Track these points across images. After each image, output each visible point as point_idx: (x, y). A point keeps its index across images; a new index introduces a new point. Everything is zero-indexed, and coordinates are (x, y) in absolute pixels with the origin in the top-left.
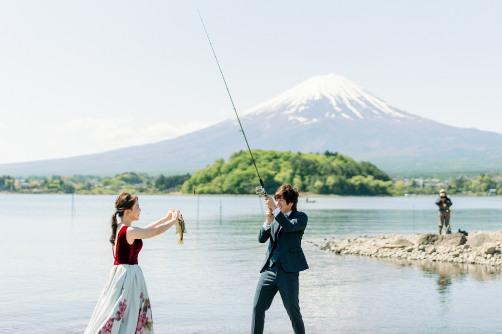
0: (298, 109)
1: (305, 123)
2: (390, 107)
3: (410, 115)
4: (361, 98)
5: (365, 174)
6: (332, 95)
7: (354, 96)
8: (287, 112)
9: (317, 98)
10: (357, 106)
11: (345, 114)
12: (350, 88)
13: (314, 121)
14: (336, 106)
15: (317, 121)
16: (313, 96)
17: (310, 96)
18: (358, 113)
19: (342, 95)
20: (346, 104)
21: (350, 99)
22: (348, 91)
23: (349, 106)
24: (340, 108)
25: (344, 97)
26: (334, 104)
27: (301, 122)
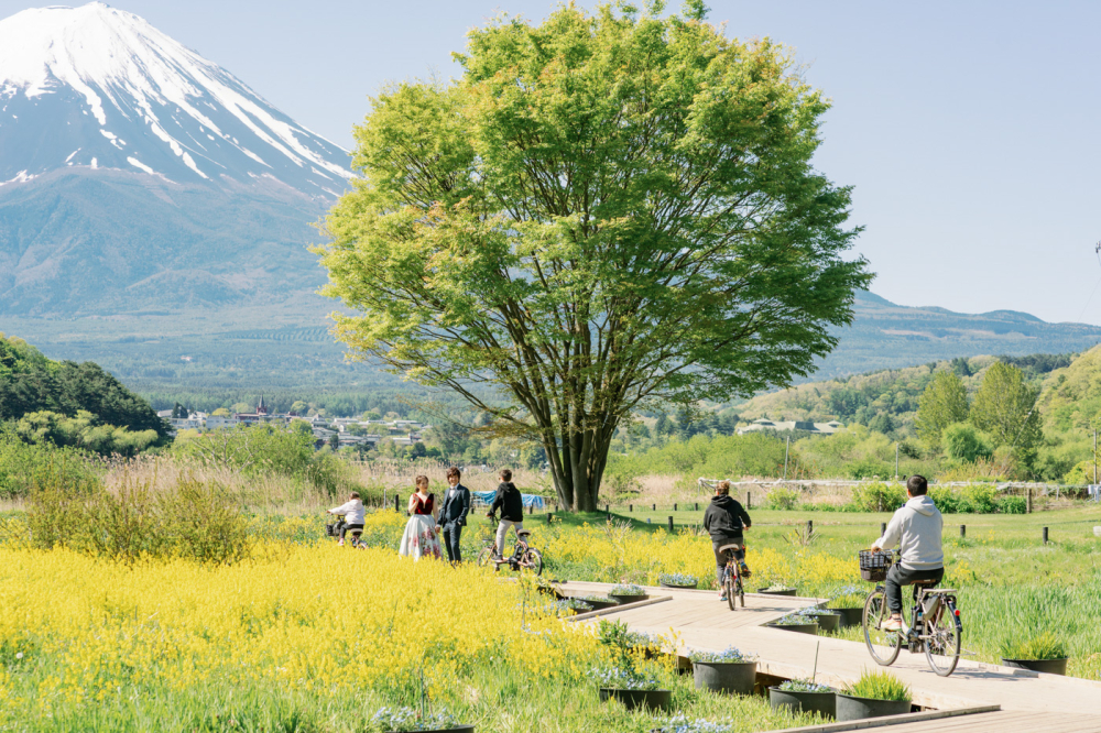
2: (308, 141)
4: (204, 101)
5: (74, 403)
6: (92, 84)
7: (175, 92)
9: (36, 90)
10: (184, 129)
11: (141, 161)
12: (163, 59)
13: (19, 180)
14: (106, 128)
15: (34, 181)
16: (22, 85)
17: (6, 82)
18: (189, 161)
19: (134, 87)
20: (147, 119)
21: (164, 103)
22: (157, 72)
23: (156, 129)
24: (120, 136)
25: (138, 95)
26: (101, 117)
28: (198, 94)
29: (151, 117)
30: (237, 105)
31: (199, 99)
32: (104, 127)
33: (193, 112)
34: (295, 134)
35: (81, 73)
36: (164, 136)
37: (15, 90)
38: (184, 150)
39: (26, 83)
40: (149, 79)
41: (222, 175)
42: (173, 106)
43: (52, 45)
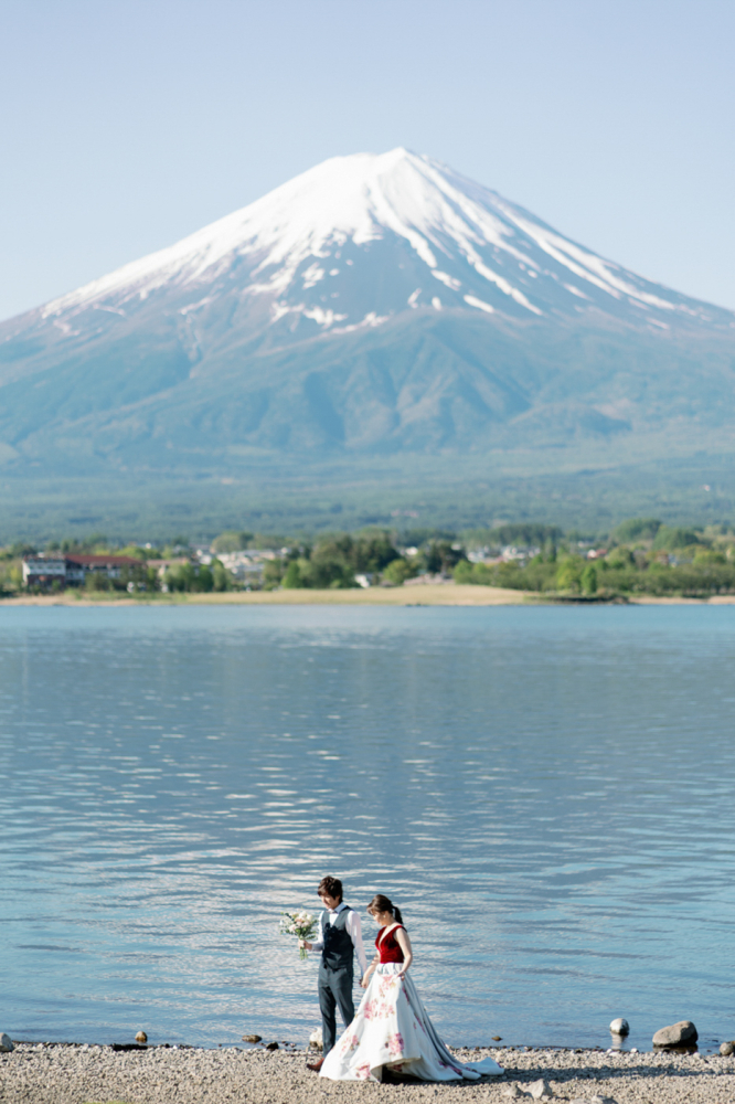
0: (298, 279)
1: (337, 331)
2: (620, 273)
3: (692, 302)
4: (517, 238)
6: (413, 227)
7: (492, 231)
8: (259, 288)
9: (363, 236)
10: (507, 267)
11: (479, 299)
12: (472, 199)
13: (369, 323)
14: (439, 268)
15: (386, 323)
16: (348, 231)
17: (334, 230)
18: (519, 296)
19: (451, 228)
20: (470, 259)
21: (481, 243)
22: (470, 210)
23: (482, 269)
24: (453, 273)
25: (457, 237)
26: (429, 259)
27: (323, 324)
28: (509, 232)
29: (473, 257)
30: (547, 241)
31: (512, 237)
32: (435, 269)
33: (511, 250)
34: (607, 268)
35: (402, 216)
36: (490, 275)
37: (343, 237)
38: (513, 287)
39: (353, 230)
40: (466, 220)
41: (553, 310)
42: (491, 246)
43: (368, 193)
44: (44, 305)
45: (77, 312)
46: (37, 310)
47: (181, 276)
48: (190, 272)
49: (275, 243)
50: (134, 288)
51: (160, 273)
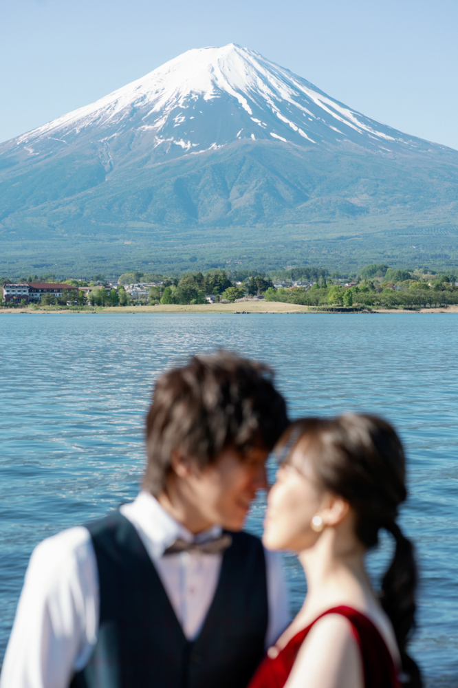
0: (170, 121)
1: (194, 153)
2: (362, 119)
4: (302, 98)
6: (238, 90)
7: (285, 94)
8: (147, 127)
9: (208, 97)
10: (296, 116)
11: (278, 135)
12: (274, 75)
13: (213, 148)
15: (222, 149)
16: (201, 94)
17: (191, 92)
18: (301, 132)
19: (263, 92)
20: (273, 110)
21: (280, 100)
22: (273, 81)
23: (279, 116)
24: (262, 119)
25: (266, 97)
26: (250, 112)
27: (186, 148)
28: (296, 94)
29: (275, 109)
30: (319, 100)
31: (298, 97)
32: (251, 116)
33: (298, 105)
34: (354, 116)
35: (232, 85)
36: (285, 120)
37: (197, 96)
38: (299, 128)
39: (203, 92)
40: (270, 87)
41: (323, 141)
42: (286, 102)
43: (213, 70)
44: (18, 137)
45: (38, 141)
46: (14, 139)
47: (100, 120)
48: (105, 118)
49: (157, 100)
50: (72, 127)
51: (87, 117)
